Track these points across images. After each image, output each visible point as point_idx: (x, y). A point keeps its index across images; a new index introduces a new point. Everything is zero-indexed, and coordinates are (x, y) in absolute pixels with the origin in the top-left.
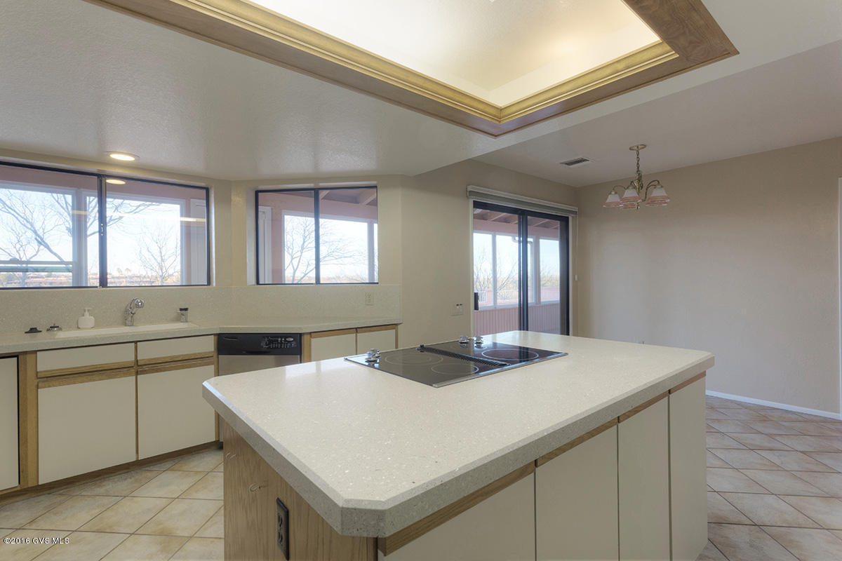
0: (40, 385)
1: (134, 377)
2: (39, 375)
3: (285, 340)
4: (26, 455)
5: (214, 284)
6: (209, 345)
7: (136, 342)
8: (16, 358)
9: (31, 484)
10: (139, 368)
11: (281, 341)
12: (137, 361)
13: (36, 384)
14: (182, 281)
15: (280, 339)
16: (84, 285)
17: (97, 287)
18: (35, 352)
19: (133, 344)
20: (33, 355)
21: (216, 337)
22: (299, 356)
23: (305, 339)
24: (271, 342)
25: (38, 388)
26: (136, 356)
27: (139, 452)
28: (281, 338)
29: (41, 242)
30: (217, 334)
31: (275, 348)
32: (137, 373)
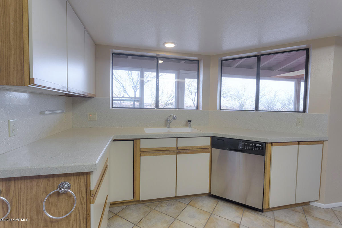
0: (141, 155)
1: (176, 155)
2: (141, 150)
3: (255, 146)
4: (136, 185)
5: (201, 109)
6: (207, 142)
7: (177, 138)
8: (133, 141)
9: (137, 199)
10: (178, 151)
11: (252, 145)
12: (177, 147)
13: (140, 154)
14: (175, 107)
15: (251, 144)
16: (143, 107)
17: (155, 108)
18: (140, 139)
19: (176, 139)
20: (139, 140)
21: (211, 138)
22: (264, 156)
23: (268, 146)
24: (245, 145)
25: (140, 156)
26: (177, 144)
27: (177, 192)
28: (253, 143)
29: (125, 91)
30: (211, 137)
31: (248, 149)
32: (177, 154)
